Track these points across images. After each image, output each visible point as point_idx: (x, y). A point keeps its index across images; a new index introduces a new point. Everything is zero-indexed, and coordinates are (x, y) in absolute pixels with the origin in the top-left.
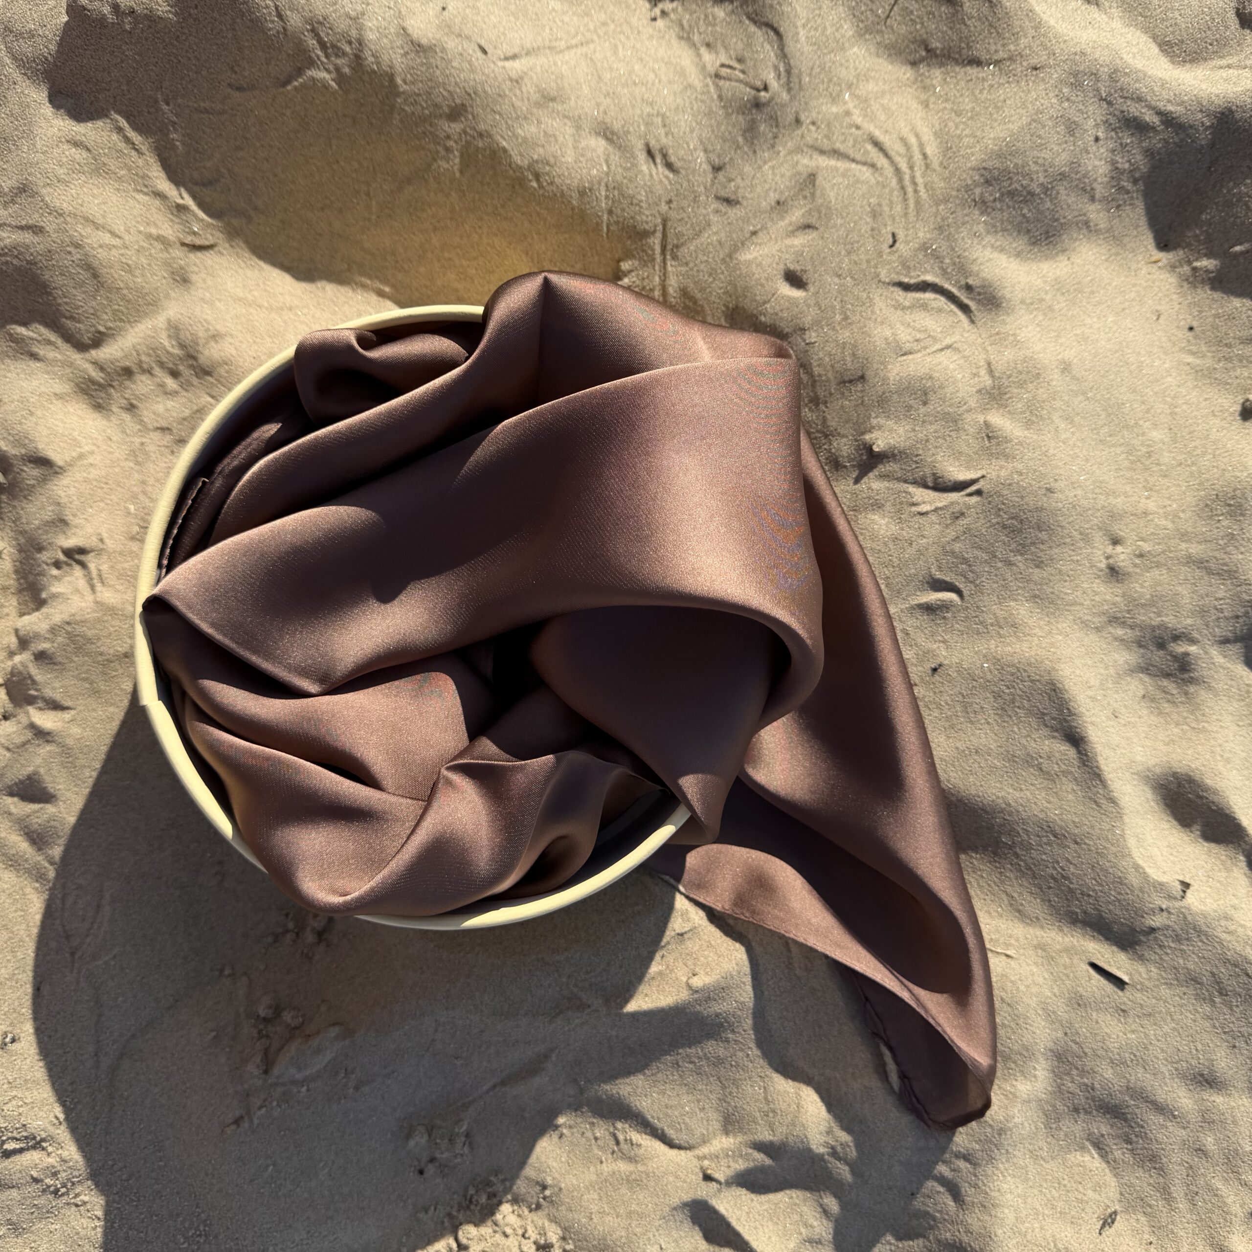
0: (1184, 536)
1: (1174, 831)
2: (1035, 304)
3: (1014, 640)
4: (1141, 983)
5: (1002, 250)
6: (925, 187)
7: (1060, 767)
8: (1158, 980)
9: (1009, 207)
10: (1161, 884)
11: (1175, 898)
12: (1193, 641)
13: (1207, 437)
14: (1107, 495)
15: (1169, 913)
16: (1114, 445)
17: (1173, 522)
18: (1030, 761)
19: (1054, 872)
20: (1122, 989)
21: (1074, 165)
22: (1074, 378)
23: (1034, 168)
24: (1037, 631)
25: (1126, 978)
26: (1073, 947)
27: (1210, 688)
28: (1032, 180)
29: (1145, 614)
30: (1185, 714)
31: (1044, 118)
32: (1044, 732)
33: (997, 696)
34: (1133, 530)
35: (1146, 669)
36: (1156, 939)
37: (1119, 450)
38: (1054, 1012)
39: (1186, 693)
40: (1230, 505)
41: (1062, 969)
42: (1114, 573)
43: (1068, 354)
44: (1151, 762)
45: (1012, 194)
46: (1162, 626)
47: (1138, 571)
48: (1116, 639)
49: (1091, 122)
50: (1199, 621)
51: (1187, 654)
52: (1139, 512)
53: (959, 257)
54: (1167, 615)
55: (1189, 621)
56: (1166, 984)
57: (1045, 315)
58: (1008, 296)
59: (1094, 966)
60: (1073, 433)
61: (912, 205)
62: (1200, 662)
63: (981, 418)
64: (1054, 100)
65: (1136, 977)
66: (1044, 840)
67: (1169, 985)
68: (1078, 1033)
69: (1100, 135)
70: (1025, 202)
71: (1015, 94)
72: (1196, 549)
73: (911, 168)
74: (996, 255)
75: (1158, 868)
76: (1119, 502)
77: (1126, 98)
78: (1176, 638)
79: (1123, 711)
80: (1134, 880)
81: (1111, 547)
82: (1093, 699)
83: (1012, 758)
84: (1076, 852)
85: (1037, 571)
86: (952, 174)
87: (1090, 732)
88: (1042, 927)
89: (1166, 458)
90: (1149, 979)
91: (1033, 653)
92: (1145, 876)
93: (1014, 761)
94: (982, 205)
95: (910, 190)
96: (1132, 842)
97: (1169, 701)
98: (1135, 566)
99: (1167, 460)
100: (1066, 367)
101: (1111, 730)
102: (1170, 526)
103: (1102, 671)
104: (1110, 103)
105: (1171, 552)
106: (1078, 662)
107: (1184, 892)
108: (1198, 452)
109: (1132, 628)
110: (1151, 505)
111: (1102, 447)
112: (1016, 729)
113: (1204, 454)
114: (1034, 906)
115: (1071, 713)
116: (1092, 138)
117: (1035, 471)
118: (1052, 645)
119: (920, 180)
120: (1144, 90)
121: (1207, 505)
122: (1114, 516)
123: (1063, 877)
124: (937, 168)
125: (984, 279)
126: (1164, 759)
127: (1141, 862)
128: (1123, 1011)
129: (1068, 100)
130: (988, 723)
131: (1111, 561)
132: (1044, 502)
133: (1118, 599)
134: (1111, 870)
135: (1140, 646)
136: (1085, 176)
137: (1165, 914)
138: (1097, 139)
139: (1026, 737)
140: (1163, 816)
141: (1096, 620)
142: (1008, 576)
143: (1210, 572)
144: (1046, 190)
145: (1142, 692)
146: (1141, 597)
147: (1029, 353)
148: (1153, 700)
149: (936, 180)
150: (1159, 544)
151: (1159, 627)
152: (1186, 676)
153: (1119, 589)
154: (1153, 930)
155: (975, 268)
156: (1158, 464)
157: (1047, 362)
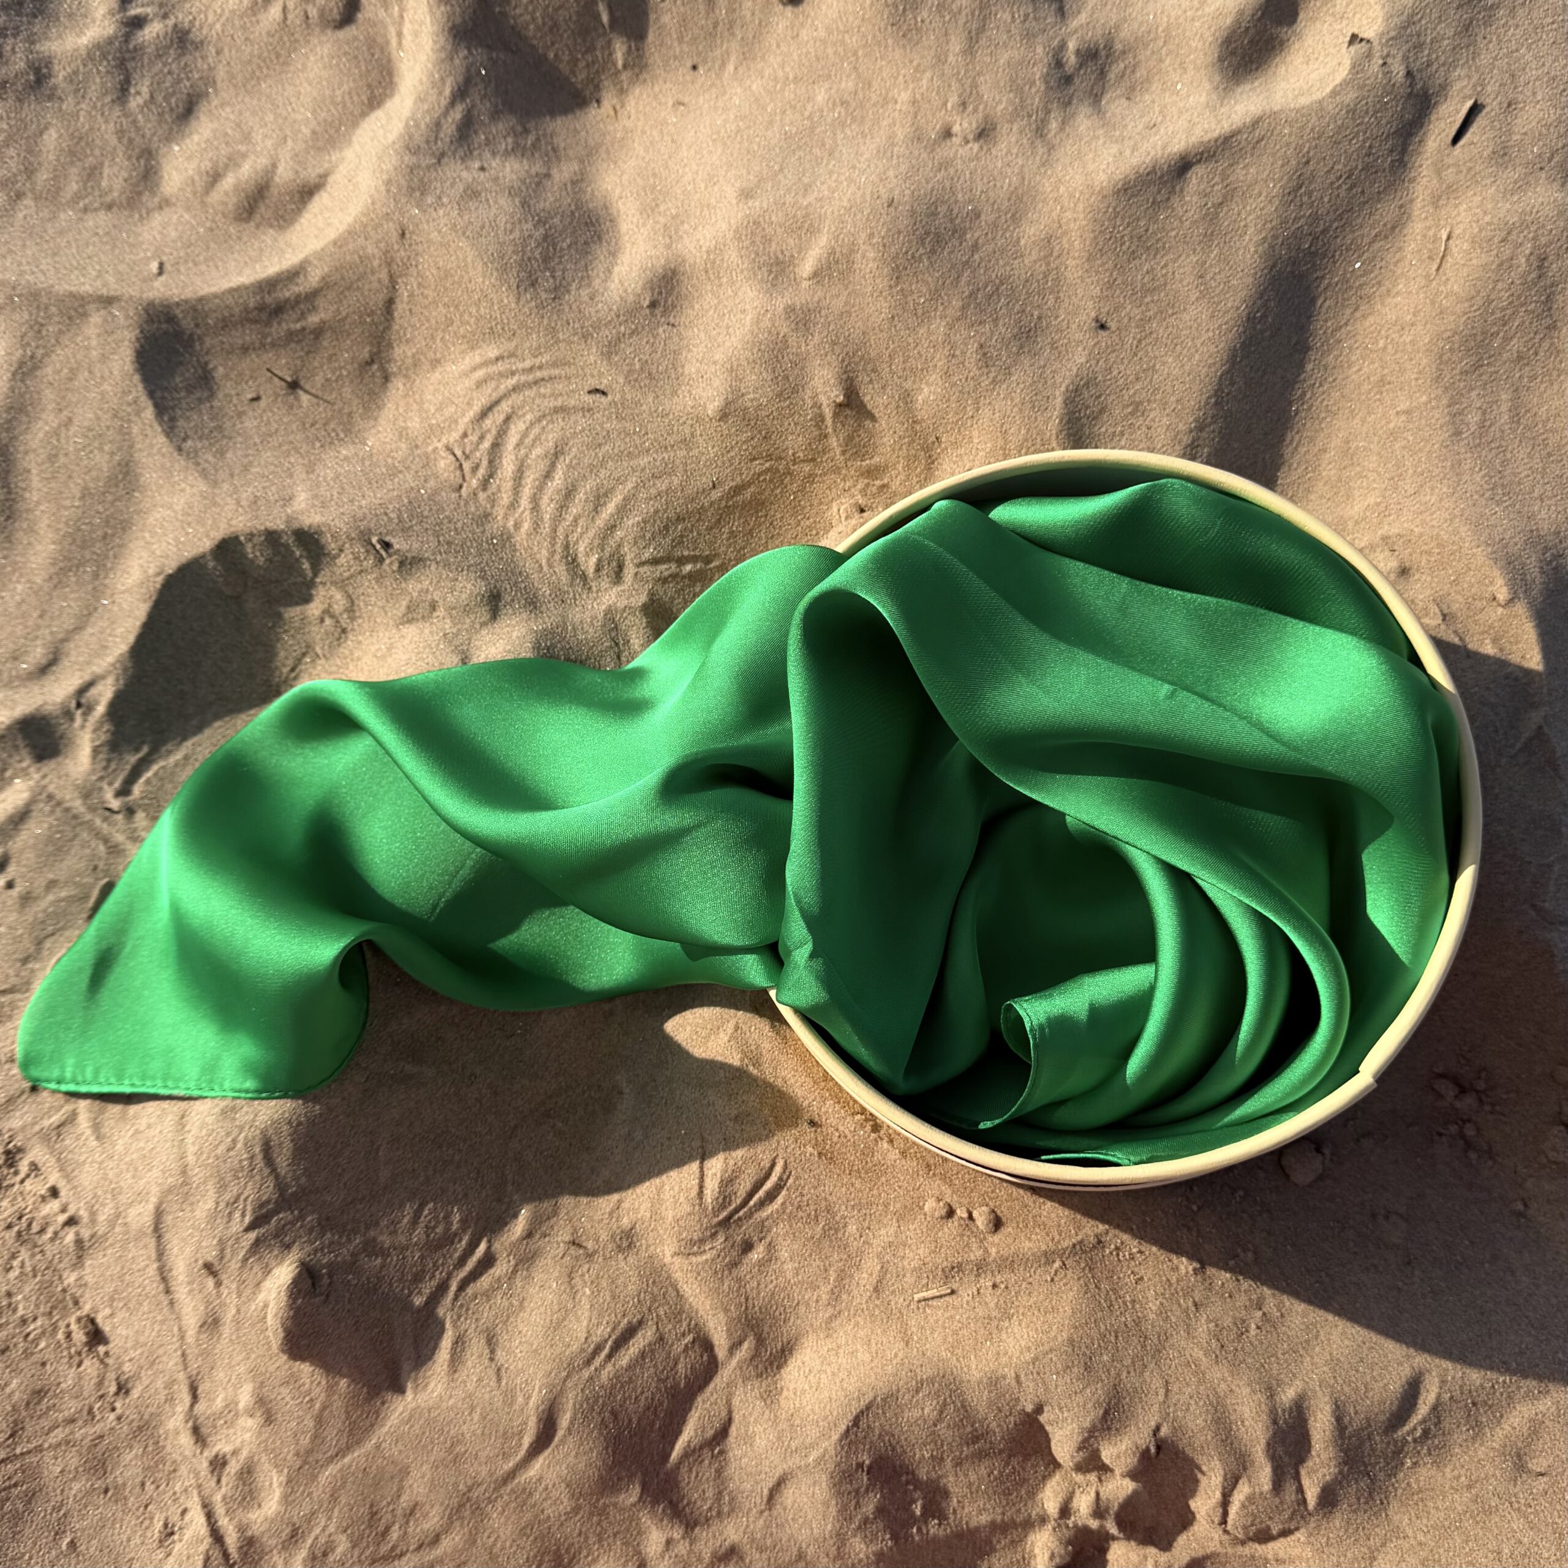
0: (940, 59)
1: (1289, 59)
2: (671, 232)
3: (1065, 240)
4: (1474, 86)
5: (609, 271)
6: (536, 357)
7: (1217, 184)
8: (1470, 68)
9: (560, 263)
10: (1353, 66)
11: (1370, 49)
12: (1063, 46)
13: (824, 42)
14: (893, 145)
15: (1388, 55)
16: (835, 142)
17: (924, 71)
18: (1211, 217)
19: (1344, 187)
20: (1483, 106)
21: (512, 192)
22: (758, 186)
23: (517, 234)
24: (1054, 214)
25: (1469, 104)
26: (1434, 164)
27: (1117, 27)
28: (530, 236)
29: (1033, 98)
30: (1148, 53)
31: (460, 223)
32: (1175, 201)
33: (1133, 256)
34: (934, 114)
35: (1096, 98)
36: (1420, 71)
37: (840, 136)
38: (1515, 182)
39: (1124, 52)
40: (904, 10)
41: (1461, 177)
42: (985, 133)
43: (731, 192)
44: (1208, 86)
45: (546, 259)
46: (1046, 78)
47: (981, 107)
48: (1062, 129)
49: (465, 174)
50: (1039, 39)
51: (1078, 52)
52: (912, 110)
53: (618, 316)
54: (1034, 74)
55: (1040, 50)
56: (1473, 59)
57: (683, 222)
58: (663, 261)
59: (1456, 140)
60: (823, 183)
61: (556, 372)
62: (1087, 38)
63: (805, 284)
64: (441, 212)
65: (1468, 91)
66: (1305, 199)
67: (1475, 55)
68: (1540, 156)
69: (477, 165)
70: (554, 245)
71: (431, 256)
72: (956, 45)
73: (513, 373)
74: (615, 277)
75: (1333, 72)
76: (900, 133)
77: (436, 138)
78: (1059, 64)
79: (1146, 119)
80: (1350, 97)
81: (954, 139)
82: (1134, 149)
83: (1208, 238)
84: (1318, 163)
85: (983, 217)
86: (522, 325)
87: (1175, 150)
88: (1412, 201)
89: (848, 85)
90: (1469, 77)
91: (1082, 216)
92: (1345, 84)
93: (1212, 234)
94: (558, 292)
95: (539, 374)
96: (1304, 101)
97: (1133, 72)
98: (975, 110)
99: (850, 84)
100: (746, 194)
101: (1170, 129)
102: (928, 75)
103: (1101, 141)
104: (443, 155)
105: (958, 73)
106: (1091, 167)
107: (1362, 40)
108: (841, 50)
109: (1048, 112)
110: (904, 96)
111: (837, 154)
112: (1173, 233)
113: (843, 42)
114: (1387, 211)
115: (1153, 171)
116: (482, 174)
117: (868, 219)
118: (1071, 196)
119: (528, 364)
120: (428, 119)
121: (904, 36)
122: (918, 137)
123: (1348, 177)
124: (514, 344)
125: (644, 288)
126: (1203, 72)
127: (1328, 90)
128: (1509, 105)
129: (440, 198)
130: (1166, 265)
131: (971, 137)
132: (904, 209)
133: (1015, 127)
134: (1339, 123)
135: (1070, 103)
136: (524, 182)
137: (1389, 60)
138: (482, 169)
139: (1182, 222)
140: (1270, 72)
141: (1041, 151)
142: (990, 248)
143: (982, 29)
144: (540, 222)
145: (1123, 101)
146: (1011, 102)
147: (730, 235)
148: (1133, 89)
149: (528, 344)
150: (950, 86)
151: (1047, 83)
152: (1103, 53)
153: (1003, 128)
154: (1409, 74)
155: (631, 298)
156: (856, 93)
157: (740, 215)
